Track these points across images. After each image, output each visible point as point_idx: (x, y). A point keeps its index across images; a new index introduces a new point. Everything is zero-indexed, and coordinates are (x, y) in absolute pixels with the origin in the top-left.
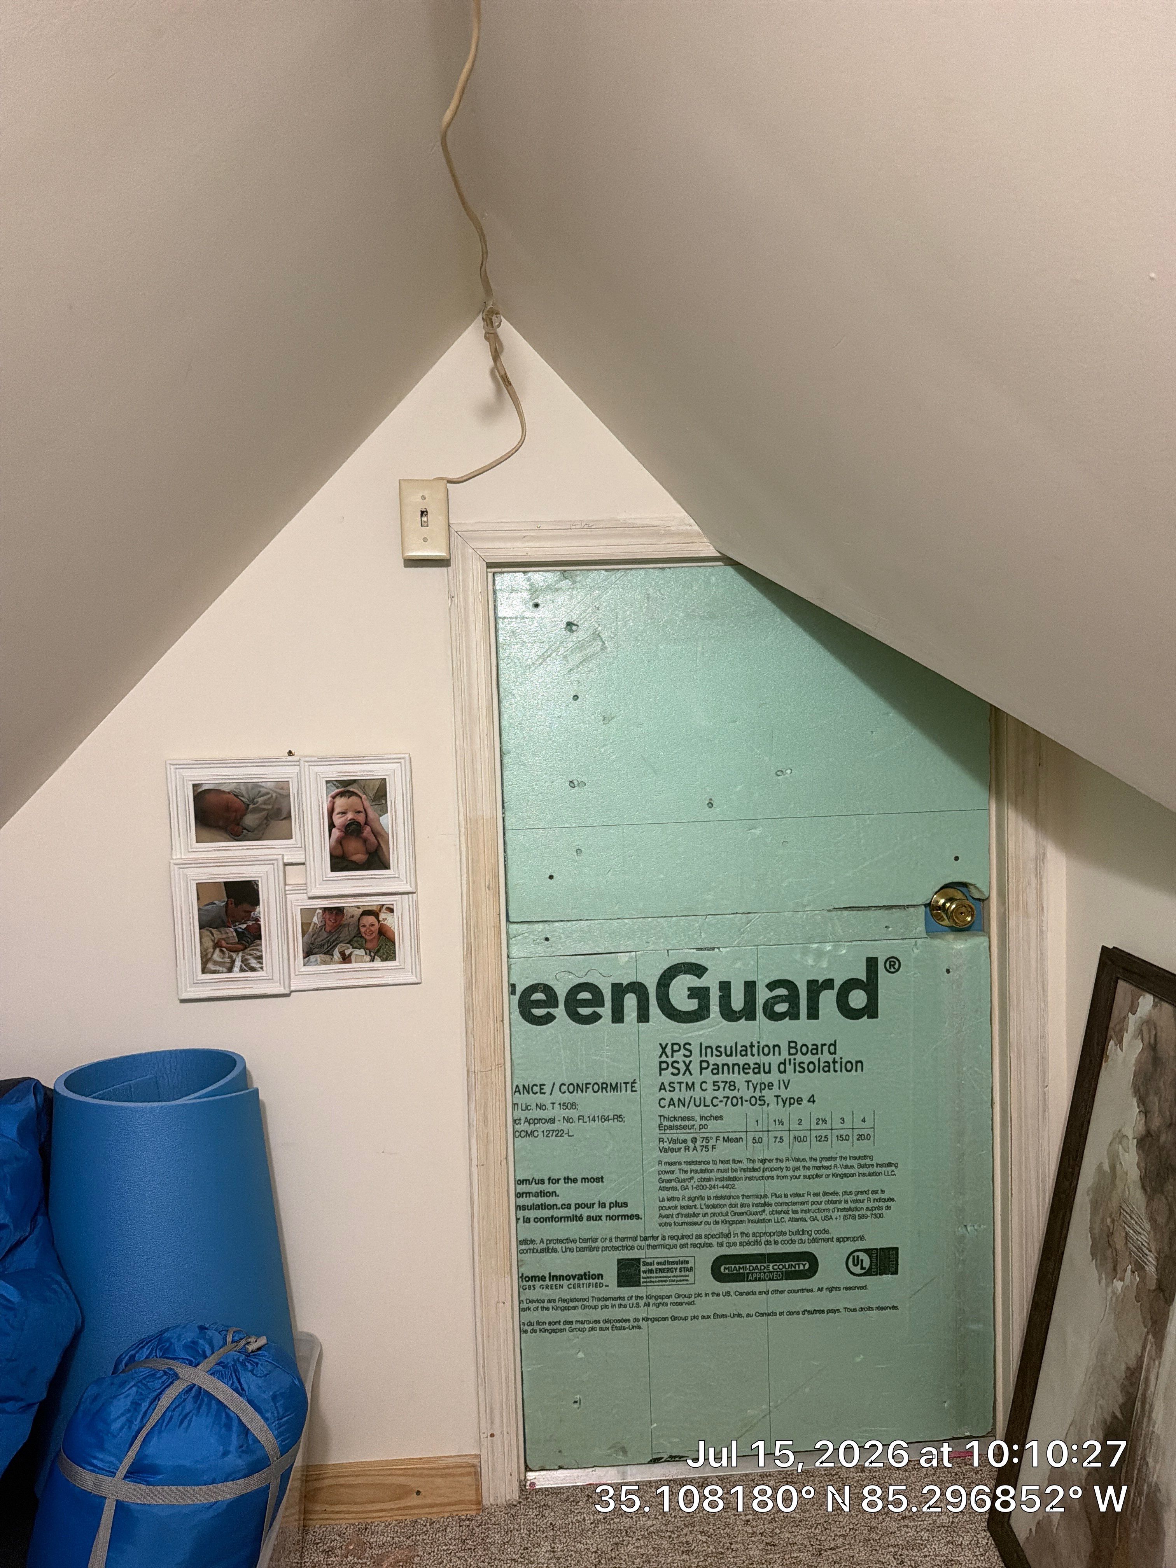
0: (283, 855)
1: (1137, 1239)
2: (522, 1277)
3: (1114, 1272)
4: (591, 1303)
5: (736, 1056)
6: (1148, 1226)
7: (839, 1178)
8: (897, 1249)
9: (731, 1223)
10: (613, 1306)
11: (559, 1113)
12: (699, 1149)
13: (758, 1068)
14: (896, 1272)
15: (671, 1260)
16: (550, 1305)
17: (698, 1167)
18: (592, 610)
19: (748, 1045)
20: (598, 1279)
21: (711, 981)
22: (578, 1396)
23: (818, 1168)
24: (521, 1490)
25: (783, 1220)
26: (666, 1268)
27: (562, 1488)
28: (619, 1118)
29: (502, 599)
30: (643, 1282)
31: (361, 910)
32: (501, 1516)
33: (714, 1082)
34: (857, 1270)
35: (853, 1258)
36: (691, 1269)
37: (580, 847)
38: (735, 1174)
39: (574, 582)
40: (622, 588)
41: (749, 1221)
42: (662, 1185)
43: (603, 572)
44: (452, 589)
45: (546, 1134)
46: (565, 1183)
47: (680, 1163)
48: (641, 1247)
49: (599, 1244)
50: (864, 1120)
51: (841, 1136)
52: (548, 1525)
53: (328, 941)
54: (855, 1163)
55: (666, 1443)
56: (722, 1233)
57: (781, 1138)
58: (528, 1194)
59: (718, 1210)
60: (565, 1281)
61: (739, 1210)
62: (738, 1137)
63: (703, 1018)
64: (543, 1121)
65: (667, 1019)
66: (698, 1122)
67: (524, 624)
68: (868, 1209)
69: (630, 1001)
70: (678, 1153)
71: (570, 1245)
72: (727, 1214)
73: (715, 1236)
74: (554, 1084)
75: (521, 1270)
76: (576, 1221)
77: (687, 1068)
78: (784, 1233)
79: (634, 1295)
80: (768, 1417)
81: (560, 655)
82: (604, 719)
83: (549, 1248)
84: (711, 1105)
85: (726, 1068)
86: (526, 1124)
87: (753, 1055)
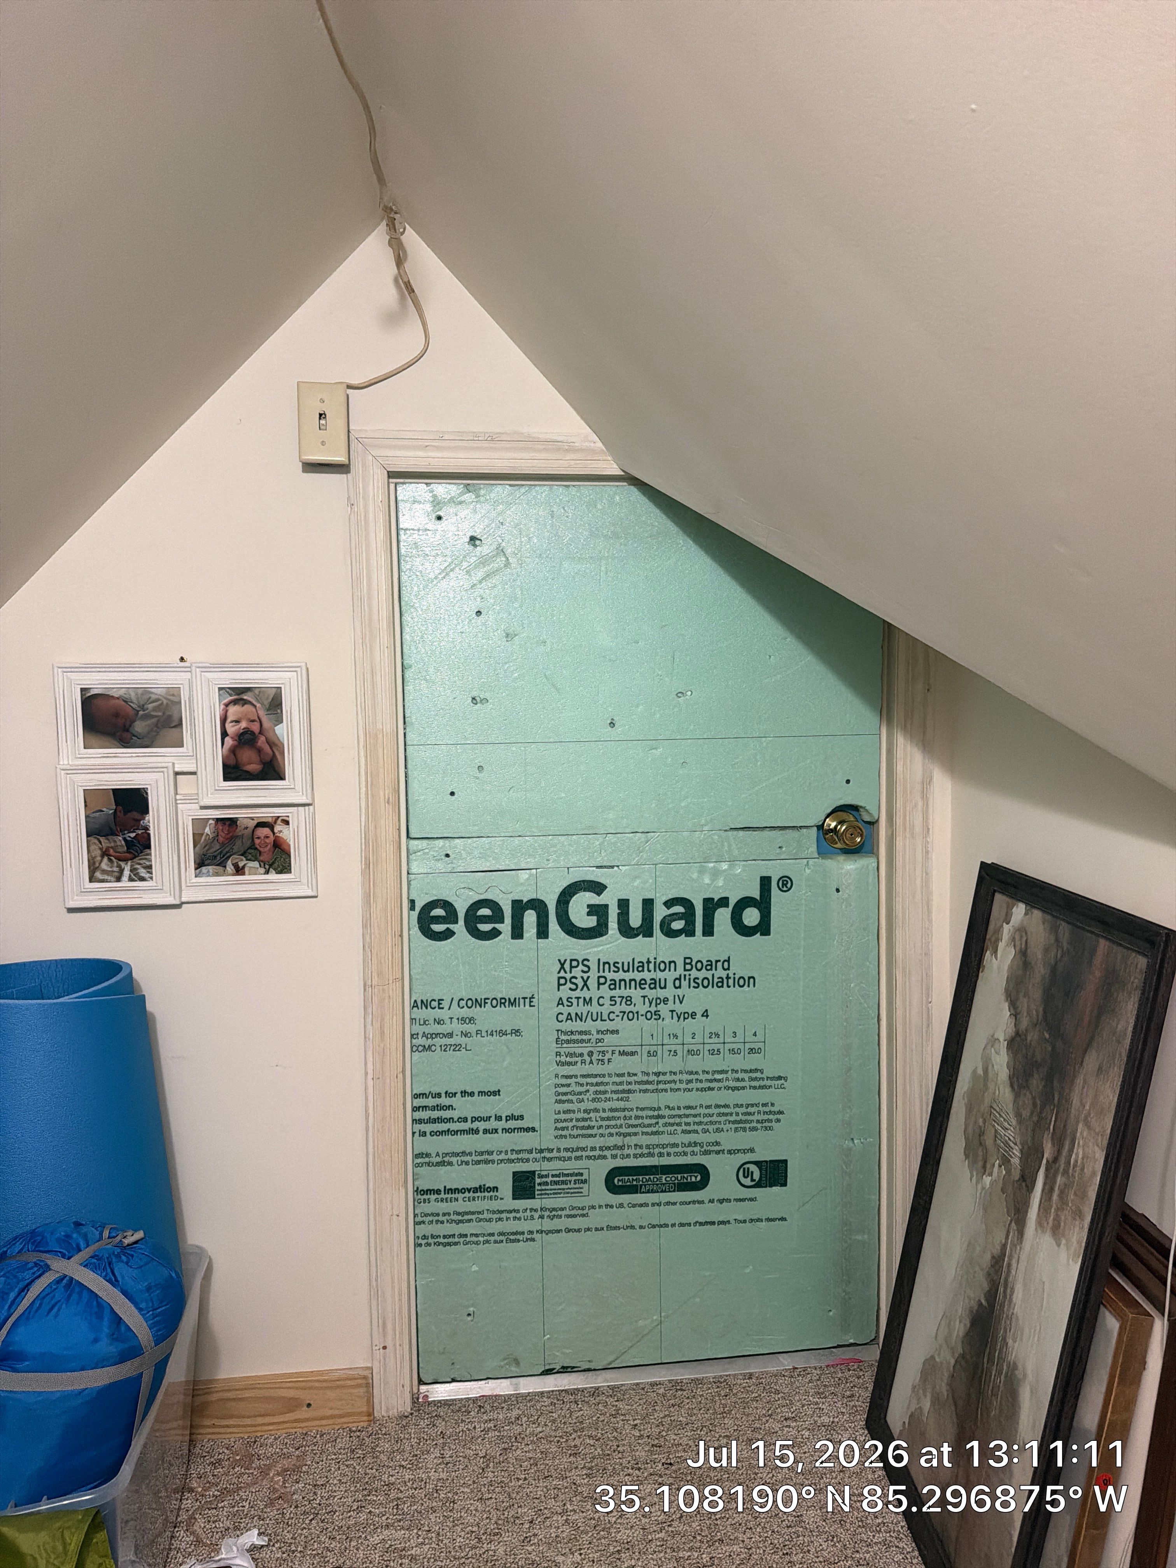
0: (174, 763)
1: (1005, 1135)
2: (417, 1191)
3: (984, 1169)
4: (486, 1215)
5: (633, 971)
6: (1014, 1122)
7: (730, 1091)
8: (786, 1161)
9: (625, 1135)
10: (507, 1219)
11: (456, 1027)
12: (594, 1062)
13: (654, 984)
14: (784, 1184)
15: (565, 1172)
16: (444, 1219)
17: (594, 1080)
18: (496, 525)
19: (645, 961)
20: (494, 1192)
21: (609, 898)
22: (472, 1309)
23: (710, 1081)
24: (414, 1403)
26: (561, 1180)
27: (455, 1400)
28: (517, 1032)
29: (404, 510)
30: (538, 1195)
32: (392, 1427)
33: (611, 997)
34: (748, 1182)
35: (743, 1170)
36: (585, 1181)
37: (479, 764)
38: (630, 1087)
39: (478, 496)
40: (527, 503)
41: (643, 1133)
42: (559, 1098)
43: (507, 487)
44: (352, 498)
45: (443, 1048)
46: (462, 1096)
47: (576, 1076)
48: (536, 1159)
49: (495, 1157)
50: (755, 1034)
51: (733, 1050)
52: (439, 1433)
54: (746, 1076)
55: (559, 1354)
56: (615, 1146)
57: (675, 1051)
58: (425, 1108)
59: (613, 1123)
60: (460, 1194)
61: (633, 1122)
62: (634, 1051)
63: (601, 935)
64: (441, 1036)
65: (568, 937)
66: (595, 1037)
67: (427, 537)
68: (758, 1121)
69: (530, 918)
70: (575, 1067)
71: (466, 1159)
72: (621, 1126)
73: (610, 1148)
74: (452, 999)
75: (416, 1183)
76: (473, 1134)
77: (585, 984)
78: (676, 1145)
79: (529, 1207)
80: (659, 1327)
81: (463, 570)
82: (507, 635)
83: (444, 1162)
84: (608, 1020)
85: (623, 983)
86: (424, 1038)
87: (649, 971)
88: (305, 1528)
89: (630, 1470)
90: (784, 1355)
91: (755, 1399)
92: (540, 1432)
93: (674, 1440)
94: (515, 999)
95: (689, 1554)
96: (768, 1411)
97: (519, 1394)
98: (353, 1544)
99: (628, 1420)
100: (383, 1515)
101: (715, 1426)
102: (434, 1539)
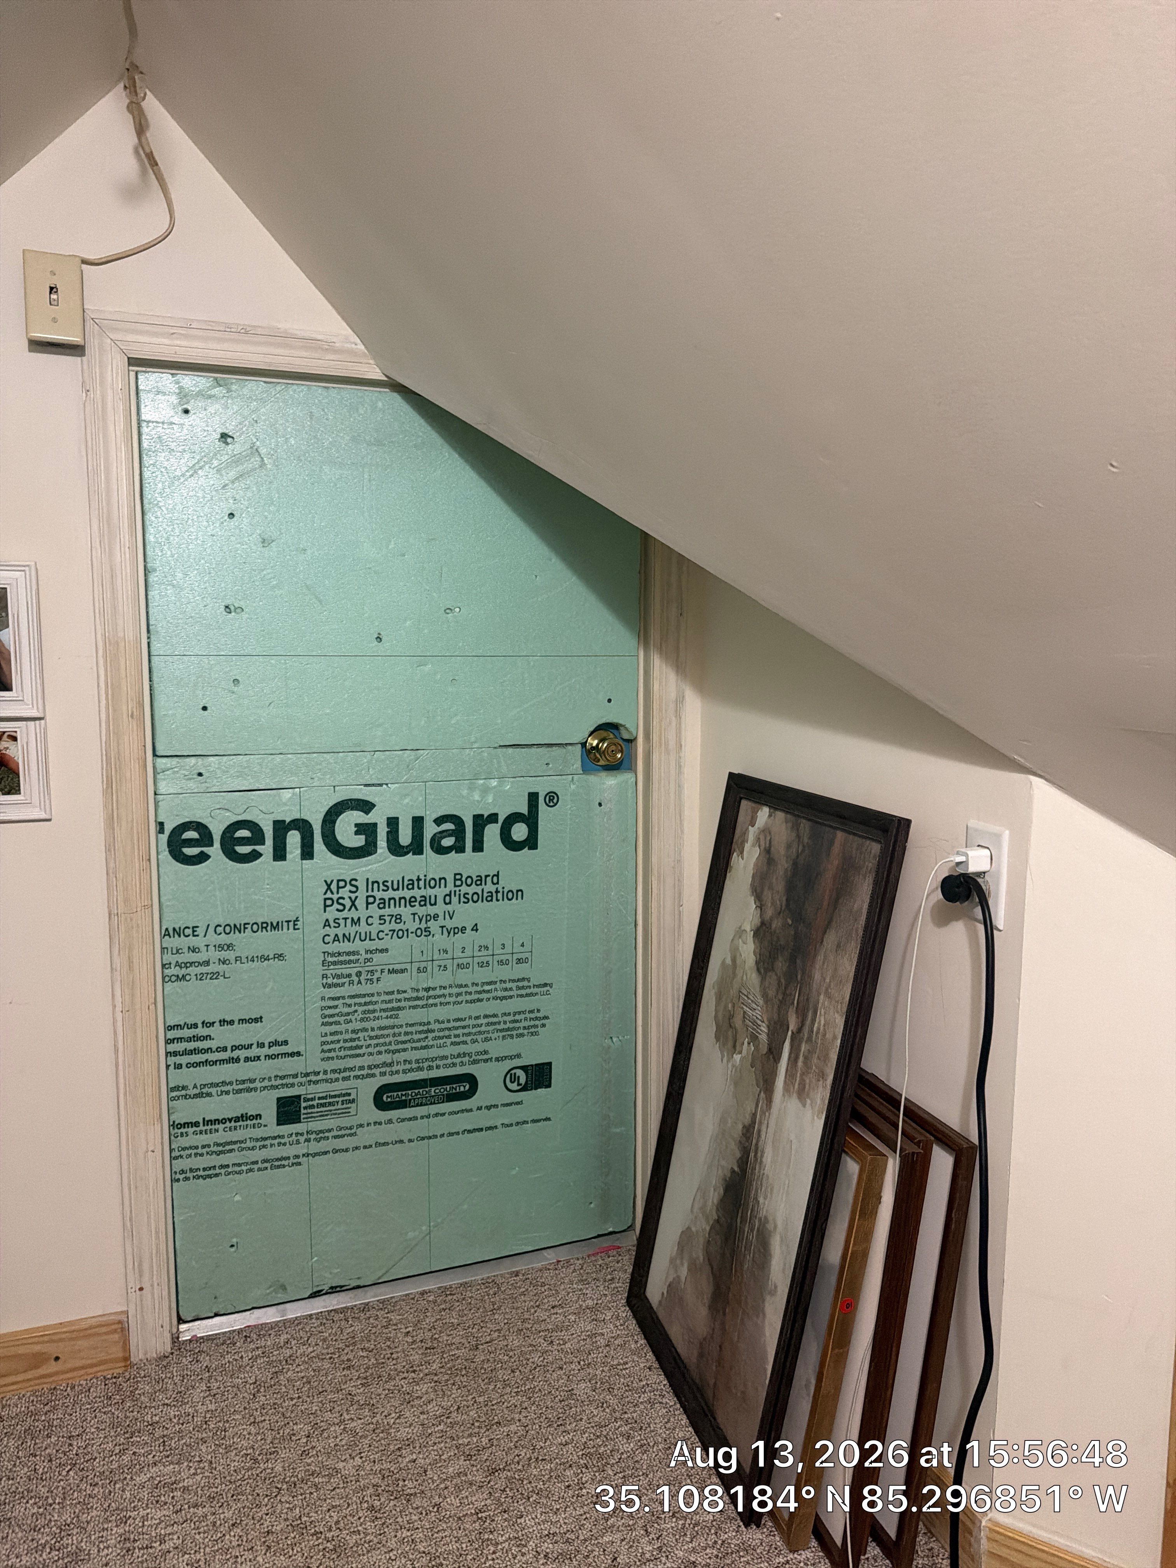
2: (173, 1125)
4: (249, 1144)
5: (403, 889)
7: (498, 1001)
9: (394, 1052)
10: (271, 1145)
11: (214, 955)
12: (363, 982)
13: (425, 901)
15: (333, 1093)
16: (204, 1151)
17: (362, 1000)
18: (249, 422)
19: (415, 879)
20: (257, 1119)
21: (378, 817)
22: (235, 1240)
23: (479, 992)
24: (174, 1342)
25: (445, 1045)
26: (327, 1102)
27: (219, 1334)
28: (280, 957)
29: (146, 400)
30: (304, 1119)
32: (151, 1369)
33: (380, 916)
36: (353, 1101)
37: (237, 678)
38: (399, 1004)
39: (229, 391)
40: (283, 402)
41: (412, 1048)
42: (325, 1020)
43: (262, 383)
44: (87, 383)
45: (199, 977)
46: (221, 1025)
47: (343, 998)
48: (301, 1084)
49: (257, 1084)
50: (522, 945)
51: (501, 961)
52: (203, 1368)
54: (513, 985)
55: (327, 1275)
56: (384, 1063)
57: (445, 966)
58: (180, 1039)
59: (382, 1041)
60: (221, 1124)
61: (403, 1038)
62: (403, 968)
63: (370, 854)
64: (196, 964)
65: (333, 855)
66: (363, 956)
67: (172, 431)
68: (525, 1028)
69: (294, 839)
70: (342, 988)
71: (225, 1088)
72: (390, 1043)
73: (378, 1066)
74: (208, 925)
75: (171, 1118)
76: (233, 1063)
77: (353, 904)
78: (446, 1057)
79: (294, 1132)
80: (428, 1237)
81: (214, 468)
82: (264, 541)
83: (203, 1093)
84: (377, 939)
85: (392, 902)
86: (177, 968)
87: (419, 888)
88: (63, 1480)
89: (406, 1375)
90: (548, 1250)
91: (523, 1294)
92: (311, 1352)
93: (447, 1340)
94: (278, 922)
95: (469, 1440)
96: (536, 1302)
97: (285, 1320)
98: (117, 1486)
99: (401, 1328)
100: (150, 1454)
101: (487, 1322)
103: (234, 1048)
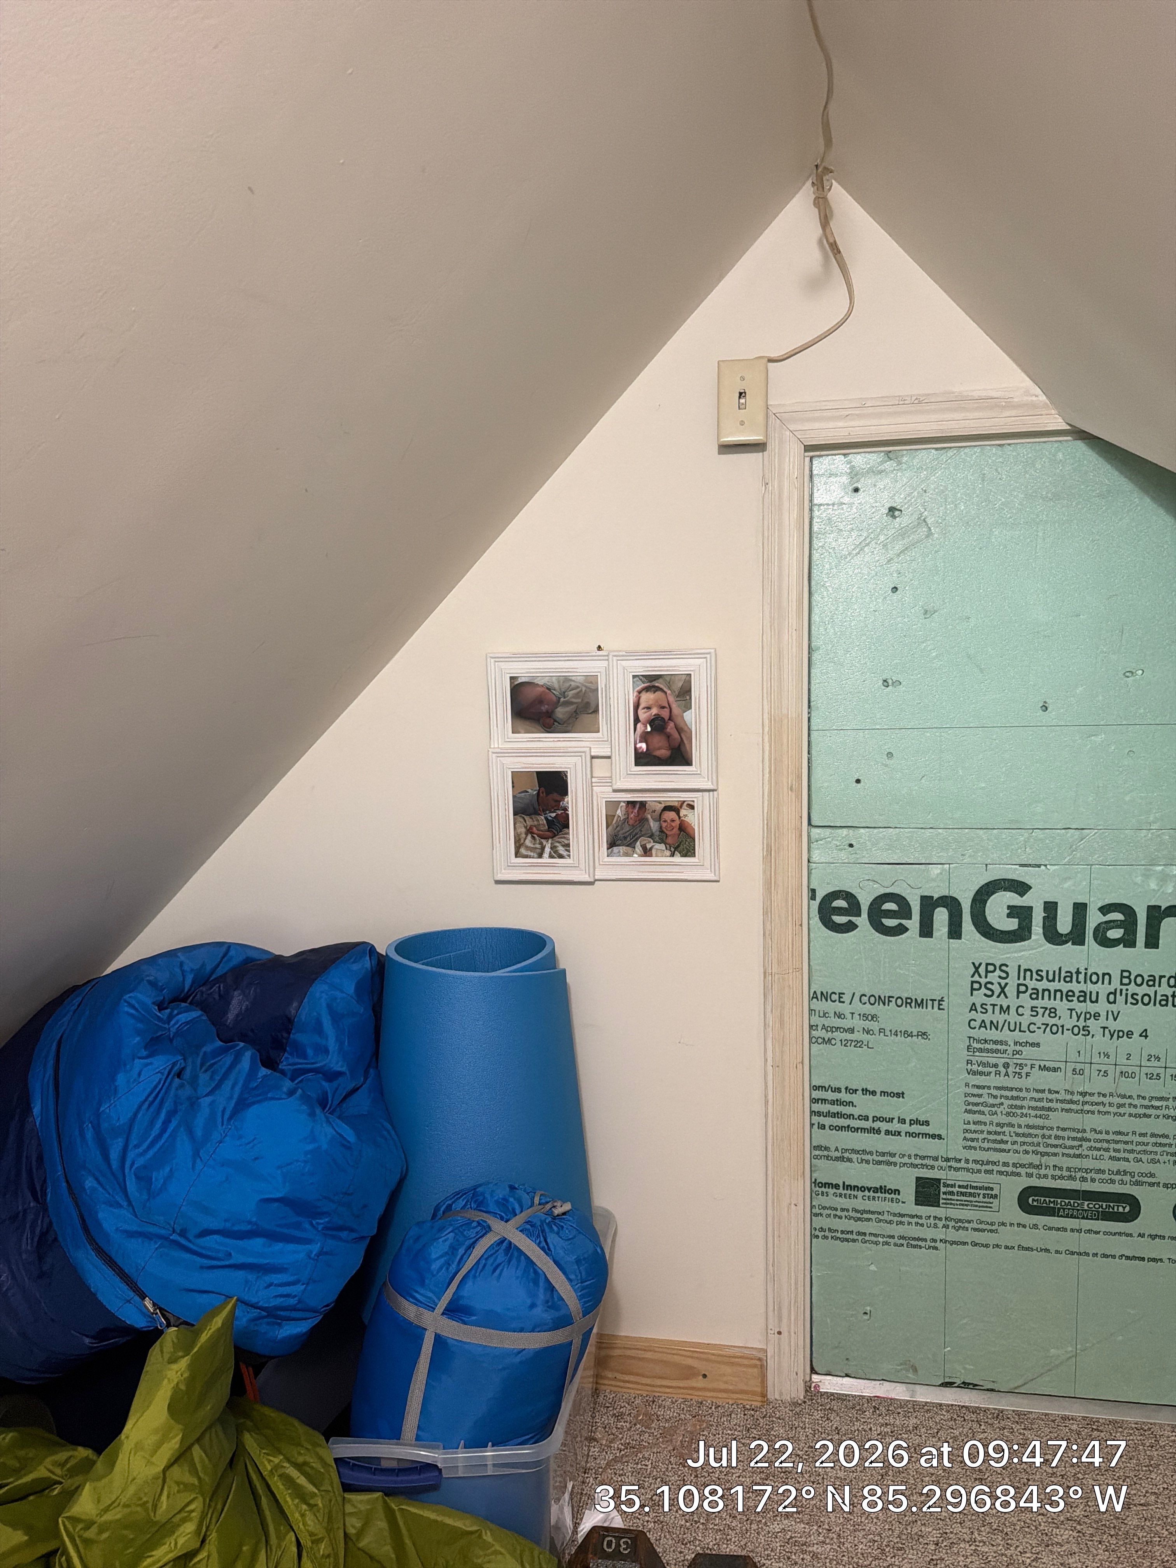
0: (590, 748)
2: (814, 1183)
4: (886, 1217)
5: (1059, 981)
9: (1043, 1154)
10: (909, 1223)
11: (858, 1023)
12: (1011, 1075)
13: (1084, 997)
15: (975, 1184)
16: (843, 1214)
17: (1009, 1094)
18: (918, 493)
19: (1074, 971)
20: (895, 1194)
21: (1034, 900)
22: (868, 1308)
23: (1146, 1107)
24: (806, 1391)
25: (1102, 1157)
26: (968, 1192)
27: (848, 1396)
28: (924, 1035)
29: (819, 485)
30: (943, 1203)
31: (663, 805)
32: (785, 1412)
33: (1032, 1007)
36: (995, 1197)
37: (891, 751)
39: (899, 463)
40: (954, 468)
41: (1063, 1154)
42: (969, 1108)
43: (933, 452)
44: (766, 476)
45: (844, 1043)
46: (863, 1094)
47: (989, 1088)
48: (942, 1168)
49: (898, 1159)
52: (834, 1428)
53: (630, 834)
55: (959, 1369)
56: (1031, 1163)
57: (1106, 1072)
58: (824, 1101)
59: (1029, 1140)
60: (860, 1191)
61: (1053, 1141)
62: (1056, 1066)
63: (1023, 939)
64: (842, 1030)
65: (983, 938)
66: (1011, 1048)
67: (842, 511)
69: (941, 916)
70: (988, 1077)
71: (866, 1157)
72: (1038, 1144)
73: (1024, 1165)
74: (854, 994)
75: (813, 1175)
76: (874, 1133)
77: (1003, 991)
78: (1103, 1172)
79: (932, 1216)
80: (1074, 1359)
81: (880, 544)
82: (926, 612)
83: (843, 1157)
84: (1028, 1031)
85: (1046, 993)
86: (824, 1031)
87: (1079, 982)
94: (923, 1000)
97: (916, 1401)
102: (835, 1540)
103: (875, 1119)
